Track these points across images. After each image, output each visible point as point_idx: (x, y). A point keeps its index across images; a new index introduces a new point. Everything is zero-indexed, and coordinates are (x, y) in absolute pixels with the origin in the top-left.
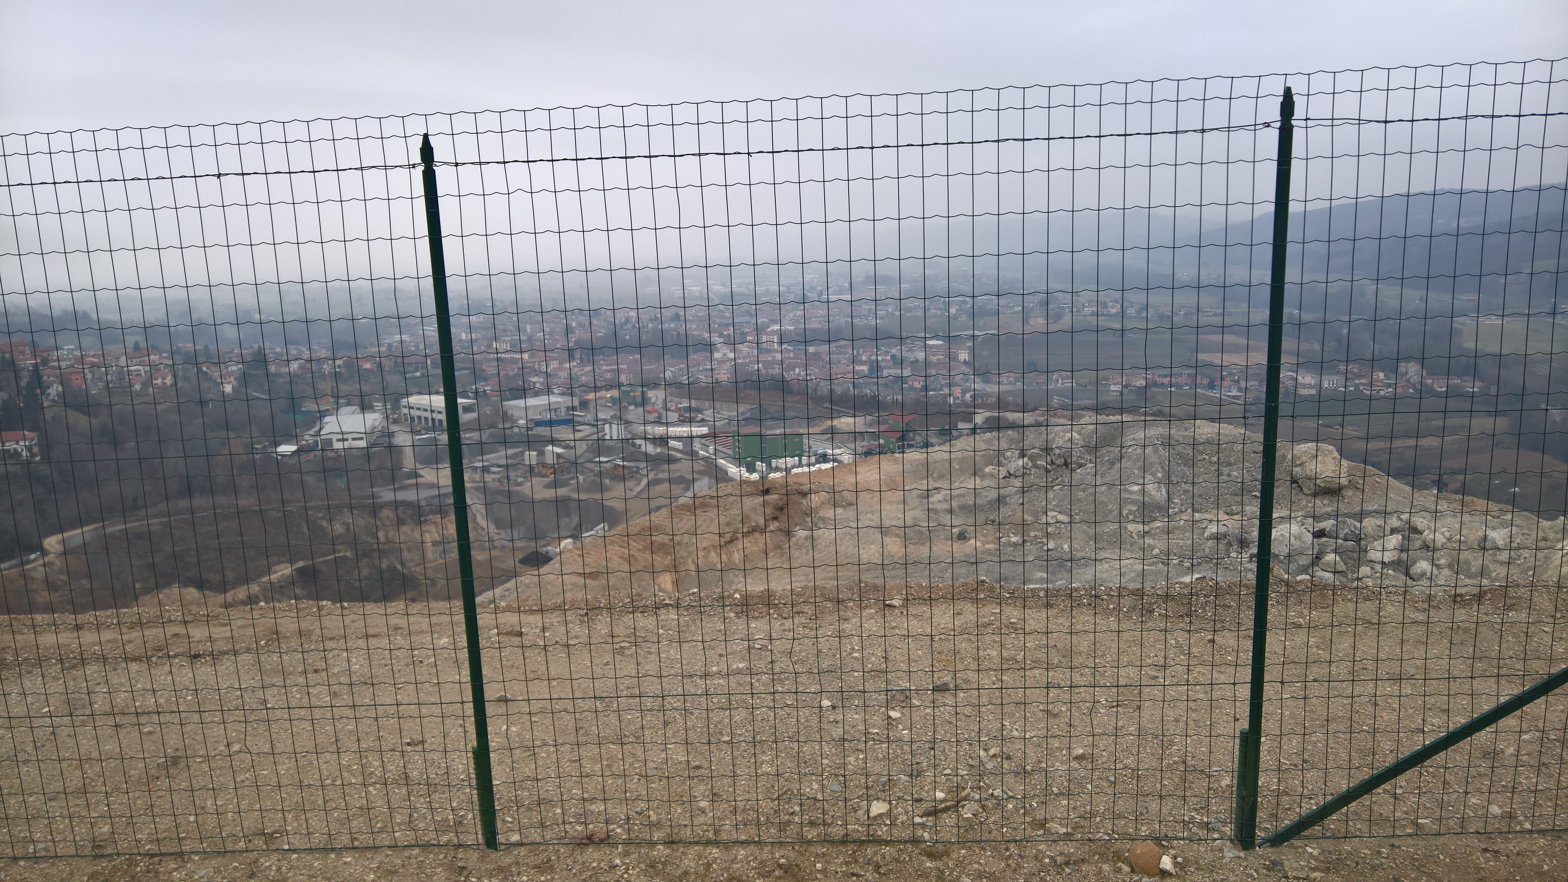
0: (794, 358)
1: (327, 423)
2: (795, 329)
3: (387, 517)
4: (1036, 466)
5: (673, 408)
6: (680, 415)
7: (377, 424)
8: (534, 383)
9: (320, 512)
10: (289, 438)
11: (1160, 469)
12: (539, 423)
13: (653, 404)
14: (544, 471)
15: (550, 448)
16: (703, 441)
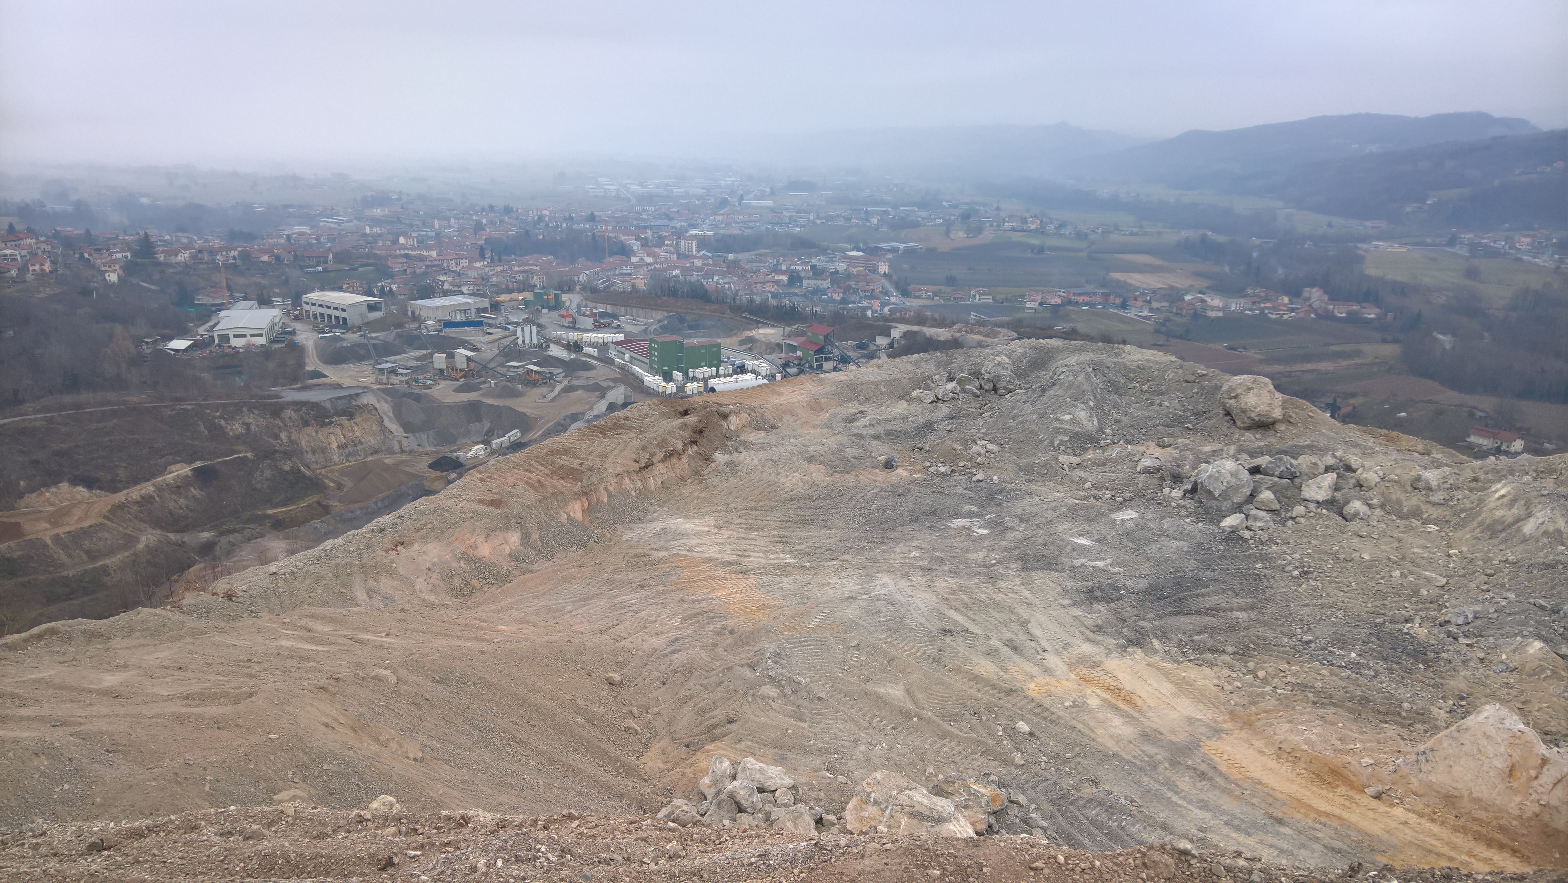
0: (714, 265)
1: (223, 318)
2: (714, 234)
3: (290, 418)
4: (964, 391)
5: (588, 313)
6: (595, 321)
7: (277, 320)
8: (443, 282)
9: (217, 411)
10: (182, 333)
11: (1092, 397)
12: (448, 325)
13: (567, 308)
14: (454, 374)
15: (461, 351)
16: (619, 348)
